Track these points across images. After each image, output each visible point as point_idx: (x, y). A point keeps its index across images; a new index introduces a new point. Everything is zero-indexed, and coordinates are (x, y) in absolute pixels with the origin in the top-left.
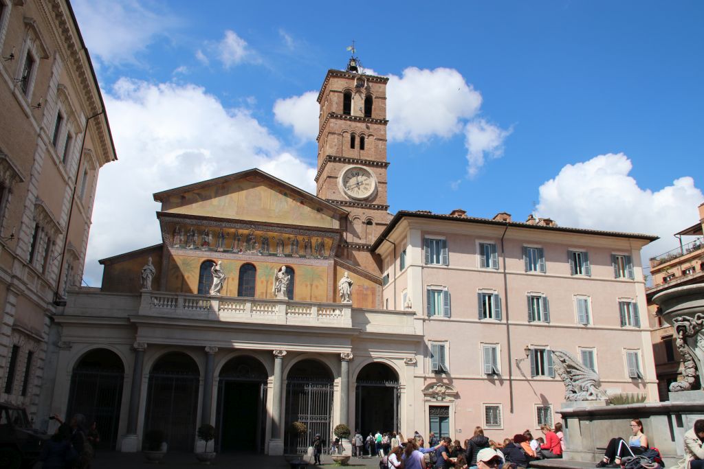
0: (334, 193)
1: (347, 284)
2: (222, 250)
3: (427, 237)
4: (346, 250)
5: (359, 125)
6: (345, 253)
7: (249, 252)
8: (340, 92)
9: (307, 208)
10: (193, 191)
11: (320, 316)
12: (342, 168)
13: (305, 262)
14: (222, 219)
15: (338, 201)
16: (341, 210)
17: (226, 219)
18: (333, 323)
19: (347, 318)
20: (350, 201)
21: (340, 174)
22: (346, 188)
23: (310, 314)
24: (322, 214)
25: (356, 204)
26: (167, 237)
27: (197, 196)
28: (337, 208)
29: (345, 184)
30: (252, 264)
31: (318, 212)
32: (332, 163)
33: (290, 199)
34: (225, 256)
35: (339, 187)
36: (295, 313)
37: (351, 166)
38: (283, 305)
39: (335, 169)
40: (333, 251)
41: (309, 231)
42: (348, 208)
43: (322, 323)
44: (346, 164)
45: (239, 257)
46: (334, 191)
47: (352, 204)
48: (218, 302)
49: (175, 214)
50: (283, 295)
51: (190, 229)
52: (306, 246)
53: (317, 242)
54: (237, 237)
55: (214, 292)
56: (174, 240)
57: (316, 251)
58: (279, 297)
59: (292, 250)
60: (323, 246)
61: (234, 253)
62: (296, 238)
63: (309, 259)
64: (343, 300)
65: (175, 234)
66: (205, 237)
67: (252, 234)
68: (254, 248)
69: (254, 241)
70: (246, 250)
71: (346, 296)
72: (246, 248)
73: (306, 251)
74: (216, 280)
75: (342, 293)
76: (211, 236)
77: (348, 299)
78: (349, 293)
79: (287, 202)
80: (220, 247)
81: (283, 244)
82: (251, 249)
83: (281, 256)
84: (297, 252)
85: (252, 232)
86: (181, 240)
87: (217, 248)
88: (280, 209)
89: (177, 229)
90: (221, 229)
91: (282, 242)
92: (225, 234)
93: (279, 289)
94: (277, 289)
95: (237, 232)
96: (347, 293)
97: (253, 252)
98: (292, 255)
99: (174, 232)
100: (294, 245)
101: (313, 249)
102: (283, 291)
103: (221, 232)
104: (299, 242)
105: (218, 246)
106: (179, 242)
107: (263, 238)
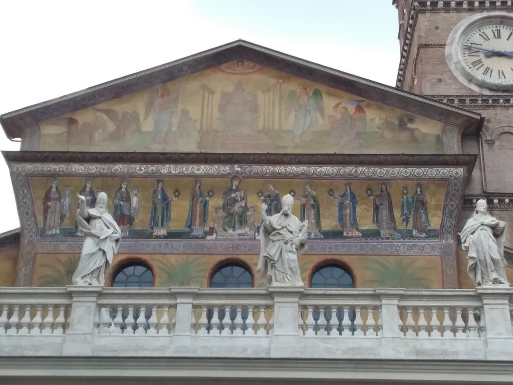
0: (440, 80)
1: (489, 232)
2: (163, 232)
7: (230, 231)
9: (374, 119)
10: (93, 104)
11: (410, 333)
12: (455, 24)
13: (378, 248)
14: (161, 156)
15: (451, 98)
16: (462, 112)
17: (169, 155)
18: (456, 353)
19: (500, 334)
20: (483, 96)
21: (450, 36)
22: (470, 68)
23: (377, 328)
24: (412, 131)
25: (501, 101)
26: (30, 212)
27: (105, 117)
28: (450, 109)
29: (465, 58)
30: (241, 261)
31: (402, 125)
32: (428, 15)
33: (329, 103)
34: (172, 246)
35: (452, 67)
36: (328, 328)
37: (478, 16)
38: (289, 305)
39: (437, 28)
40: (451, 215)
41: (381, 168)
42: (480, 112)
43: (417, 352)
44: (464, 14)
45: (208, 247)
46: (440, 77)
47: (490, 101)
48: (93, 305)
49: (46, 154)
50: (288, 276)
51: (85, 187)
52: (377, 208)
53: (406, 194)
54: (200, 199)
55: (83, 277)
56: (46, 218)
57: (405, 217)
58: (276, 281)
59: (341, 219)
60: (423, 203)
61: (196, 237)
62: (348, 189)
63: (388, 238)
64: (479, 279)
65: (49, 203)
66: (122, 203)
67: (237, 187)
68: (243, 222)
69: (243, 205)
70: (225, 230)
71: (489, 266)
72: (225, 223)
73: (377, 219)
74: (89, 246)
75: (473, 258)
76: (135, 201)
77: (494, 275)
78: (497, 256)
79: (321, 110)
80: (160, 225)
81: (316, 206)
82: (237, 226)
83: (314, 239)
84: (354, 224)
85: (235, 183)
86: (62, 217)
87: (152, 228)
88: (306, 127)
89: (54, 189)
90: (159, 181)
91: (314, 201)
92: (170, 194)
93: (276, 258)
94: (271, 260)
95: (198, 185)
96: (491, 257)
97: (243, 231)
98: (342, 233)
99: (47, 198)
100: (346, 208)
101: (397, 214)
102: (289, 264)
103: (159, 189)
104: (358, 198)
105: (154, 223)
106: (58, 221)
107: (265, 197)
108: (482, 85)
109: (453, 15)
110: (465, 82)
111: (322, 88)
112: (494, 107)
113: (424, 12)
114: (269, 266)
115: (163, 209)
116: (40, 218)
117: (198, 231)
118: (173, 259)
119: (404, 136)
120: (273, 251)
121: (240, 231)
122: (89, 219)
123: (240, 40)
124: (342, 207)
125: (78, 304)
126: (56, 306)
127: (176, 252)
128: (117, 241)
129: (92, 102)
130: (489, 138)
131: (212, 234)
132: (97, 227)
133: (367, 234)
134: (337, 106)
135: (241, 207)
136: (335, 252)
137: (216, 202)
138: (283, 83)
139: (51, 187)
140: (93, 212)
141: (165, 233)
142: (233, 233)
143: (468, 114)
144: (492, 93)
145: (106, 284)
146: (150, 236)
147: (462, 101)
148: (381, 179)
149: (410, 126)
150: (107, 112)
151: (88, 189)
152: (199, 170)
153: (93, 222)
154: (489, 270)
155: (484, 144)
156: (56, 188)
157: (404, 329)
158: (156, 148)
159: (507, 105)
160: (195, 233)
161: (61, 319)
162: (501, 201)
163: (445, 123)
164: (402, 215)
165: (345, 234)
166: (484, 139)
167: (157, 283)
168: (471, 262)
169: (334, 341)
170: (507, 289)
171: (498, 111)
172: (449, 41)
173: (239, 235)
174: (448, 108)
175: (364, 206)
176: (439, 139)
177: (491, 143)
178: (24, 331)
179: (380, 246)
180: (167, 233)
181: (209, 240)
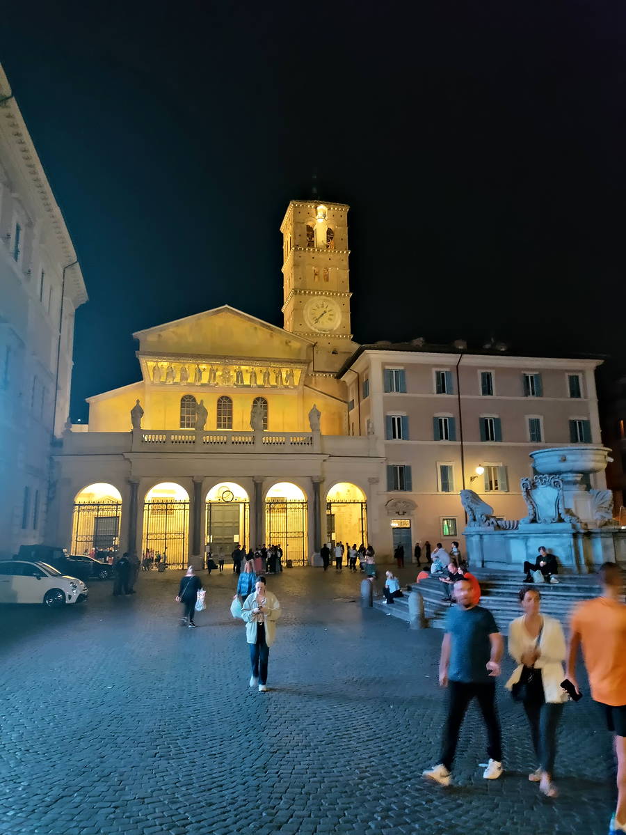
0: (301, 325)
2: (199, 384)
3: (387, 367)
4: (313, 379)
5: (322, 256)
6: (313, 382)
8: (303, 223)
11: (293, 445)
12: (308, 301)
13: (277, 394)
14: (198, 355)
15: (305, 332)
16: (308, 341)
17: (201, 355)
18: (305, 450)
20: (316, 332)
22: (312, 320)
23: (284, 443)
24: (290, 346)
25: (323, 335)
28: (304, 340)
29: (310, 315)
30: (228, 396)
32: (298, 295)
34: (203, 390)
35: (305, 319)
36: (271, 443)
37: (316, 298)
39: (301, 302)
40: (302, 380)
41: (279, 363)
42: (314, 340)
43: (295, 451)
44: (311, 297)
45: (216, 390)
46: (304, 326)
47: (318, 335)
49: (154, 353)
51: (169, 366)
52: (277, 377)
53: (287, 373)
54: (213, 372)
56: (154, 377)
59: (264, 381)
60: (293, 376)
61: (211, 386)
62: (267, 370)
64: (313, 428)
65: (155, 372)
66: (183, 373)
68: (229, 381)
70: (223, 383)
72: (222, 381)
73: (276, 381)
77: (317, 428)
80: (198, 381)
81: (255, 376)
82: (227, 382)
83: (254, 388)
84: (269, 383)
87: (195, 382)
88: (251, 343)
89: (156, 367)
90: (197, 365)
91: (255, 374)
92: (202, 370)
93: (256, 422)
94: (254, 422)
95: (212, 367)
96: (316, 423)
98: (265, 386)
99: (154, 370)
102: (260, 424)
103: (198, 368)
104: (270, 374)
105: (195, 380)
106: (159, 378)
107: (237, 372)
108: (315, 327)
109: (307, 297)
110: (310, 326)
112: (320, 337)
115: (199, 375)
117: (212, 384)
124: (265, 377)
131: (218, 385)
134: (263, 334)
135: (228, 375)
136: (261, 394)
137: (219, 373)
144: (319, 332)
149: (289, 344)
152: (213, 361)
154: (316, 426)
162: (319, 375)
163: (302, 344)
164: (285, 380)
169: (272, 447)
172: (305, 308)
173: (227, 385)
180: (201, 384)
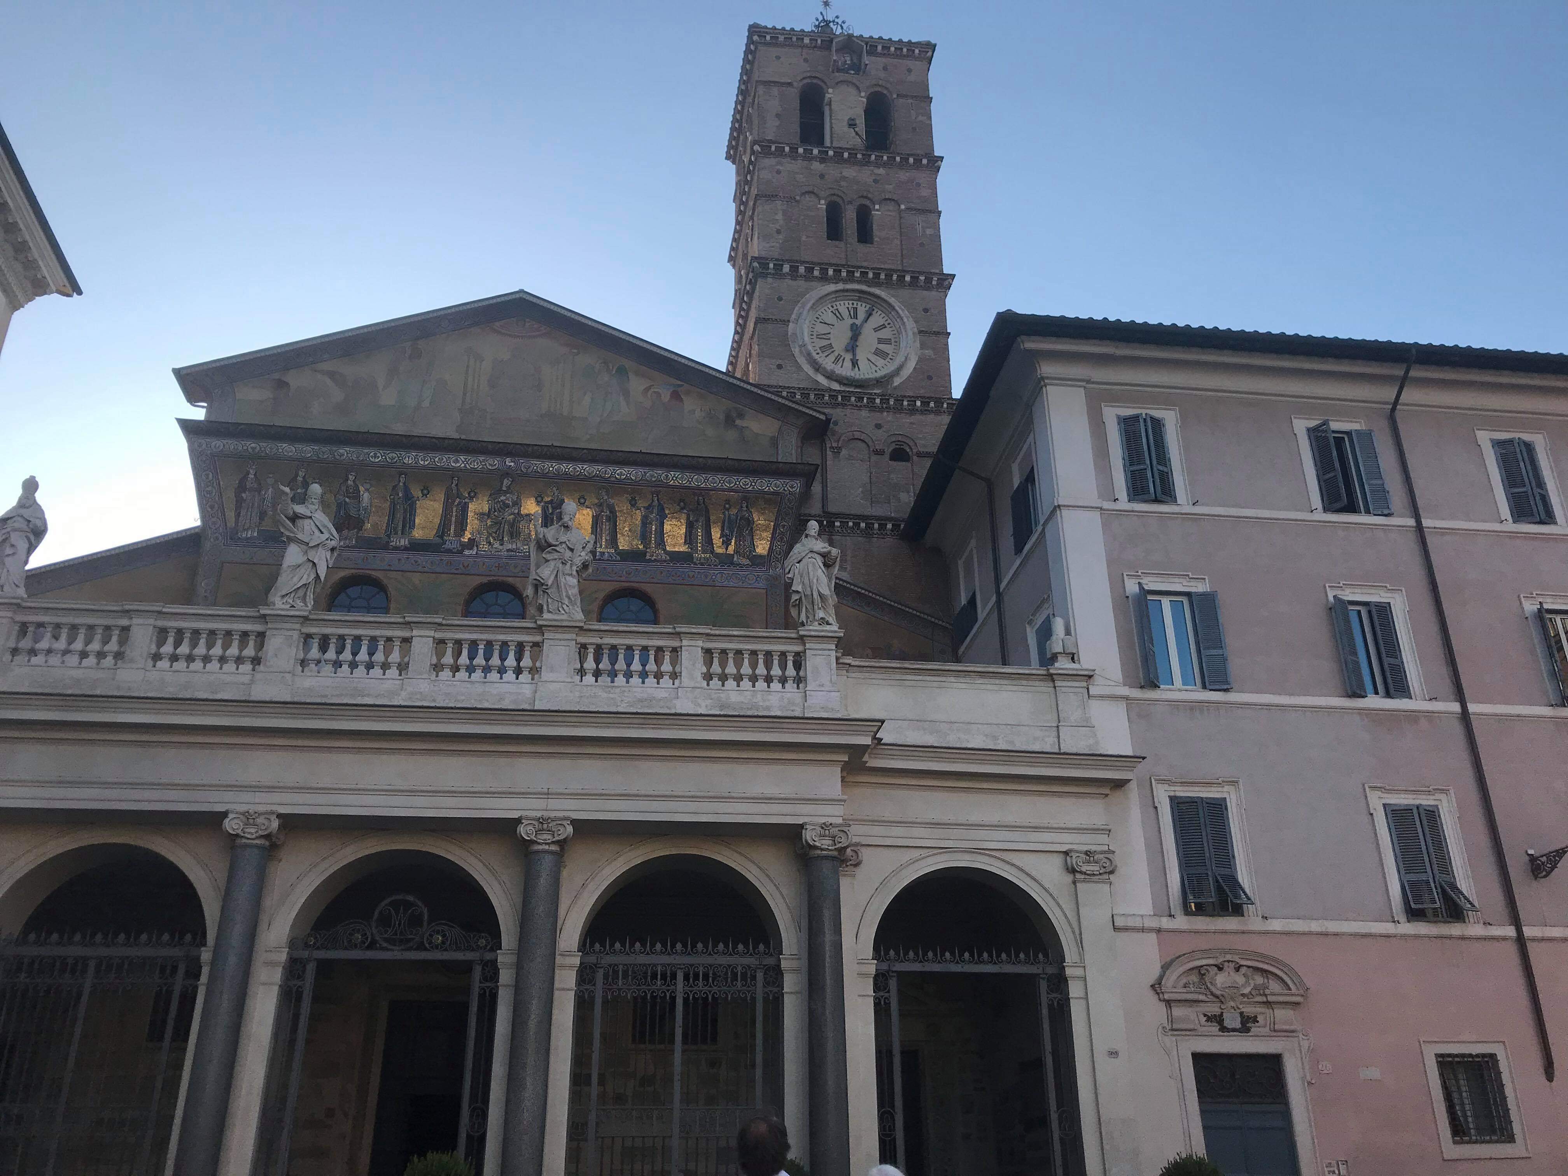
1: (819, 560)
2: (404, 542)
5: (850, 172)
7: (497, 545)
8: (790, 84)
9: (694, 411)
10: (313, 363)
11: (715, 683)
12: (803, 295)
13: (689, 576)
14: (404, 439)
15: (792, 390)
16: (804, 410)
17: (417, 439)
18: (768, 708)
19: (822, 685)
20: (831, 390)
21: (795, 311)
22: (818, 354)
23: (674, 676)
24: (741, 429)
25: (853, 399)
26: (216, 506)
27: (329, 382)
28: (790, 404)
29: (812, 340)
30: (509, 585)
31: (729, 421)
32: (770, 280)
33: (636, 385)
34: (416, 562)
35: (796, 351)
36: (613, 674)
37: (832, 287)
38: (563, 642)
39: (780, 299)
40: (782, 539)
41: (699, 474)
42: (826, 411)
43: (722, 707)
44: (814, 284)
45: (466, 565)
46: (780, 362)
47: (840, 399)
48: (296, 635)
49: (242, 427)
50: (565, 606)
51: (297, 475)
52: (690, 526)
53: (728, 510)
54: (458, 500)
55: (283, 596)
56: (238, 515)
57: (725, 539)
58: (549, 612)
59: (644, 537)
60: (749, 522)
61: (449, 551)
62: (656, 499)
63: (702, 564)
64: (803, 617)
65: (243, 495)
66: (347, 500)
67: (509, 487)
68: (514, 534)
69: (516, 511)
70: (490, 543)
71: (816, 603)
72: (490, 534)
73: (689, 538)
74: (293, 555)
75: (798, 592)
76: (366, 497)
77: (821, 614)
78: (826, 591)
79: (626, 393)
80: (400, 532)
81: (613, 519)
82: (506, 539)
83: (608, 560)
84: (660, 544)
85: (506, 482)
86: (262, 515)
87: (389, 536)
88: (605, 415)
89: (251, 476)
90: (401, 474)
91: (610, 512)
92: (416, 492)
93: (550, 583)
94: (543, 584)
95: (455, 482)
96: (818, 591)
97: (514, 547)
98: (645, 554)
99: (241, 487)
100: (651, 523)
101: (716, 534)
102: (567, 592)
103: (401, 484)
104: (667, 512)
105: (391, 531)
106: (256, 519)
107: (546, 503)
108: (830, 376)
109: (801, 283)
110: (811, 372)
111: (628, 364)
112: (844, 405)
113: (765, 276)
114: (540, 592)
115: (405, 511)
116: (231, 515)
117: (451, 542)
118: (416, 578)
119: (731, 435)
120: (546, 573)
121: (510, 546)
122: (295, 518)
123: (522, 291)
124: (645, 522)
125: (275, 632)
126: (245, 634)
127: (420, 569)
128: (333, 550)
129: (311, 359)
130: (835, 445)
131: (471, 549)
132: (306, 530)
133: (676, 557)
134: (647, 390)
135: (514, 514)
136: (632, 579)
137: (478, 506)
138: (578, 353)
139: (248, 473)
140: (300, 509)
141: (407, 543)
142: (501, 547)
143: (811, 412)
144: (843, 388)
145: (316, 607)
146: (386, 547)
147: (805, 396)
148: (698, 488)
149: (738, 422)
150: (332, 375)
151: (300, 479)
152: (457, 461)
153: (300, 522)
154: (816, 607)
155: (829, 453)
156: (255, 475)
157: (708, 677)
158: (399, 429)
159: (859, 404)
160: (448, 546)
161: (250, 651)
162: (844, 524)
163: (783, 421)
164: (722, 536)
165: (648, 557)
166: (828, 446)
167: (392, 610)
168: (795, 597)
169: (618, 690)
170: (836, 632)
171: (848, 411)
172: (793, 316)
173: (508, 550)
174: (787, 403)
175: (674, 522)
176: (774, 442)
177: (837, 451)
178: (197, 665)
179: (691, 574)
180: (410, 543)
181: (468, 556)
